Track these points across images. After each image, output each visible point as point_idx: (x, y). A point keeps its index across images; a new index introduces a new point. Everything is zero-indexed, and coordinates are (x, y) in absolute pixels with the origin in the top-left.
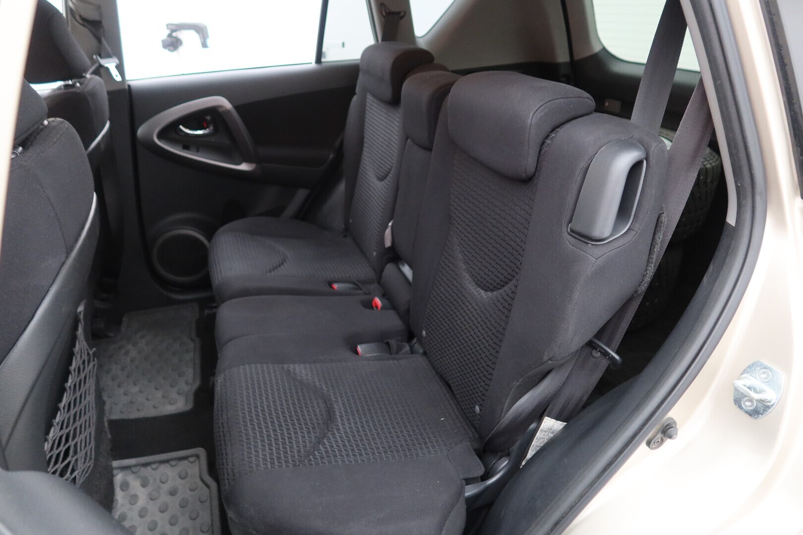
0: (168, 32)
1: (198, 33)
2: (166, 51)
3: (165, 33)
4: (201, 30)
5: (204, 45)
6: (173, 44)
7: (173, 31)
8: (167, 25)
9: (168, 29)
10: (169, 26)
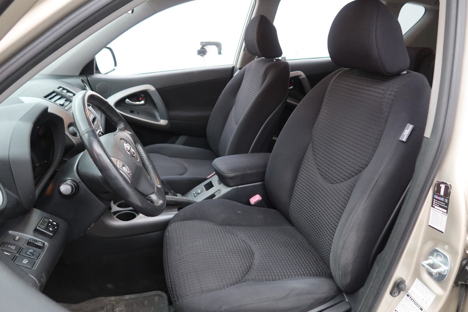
0: (201, 46)
1: (217, 47)
2: (199, 56)
3: (199, 47)
4: (218, 45)
5: (220, 53)
6: (202, 52)
7: (203, 46)
8: (201, 43)
9: (201, 45)
10: (202, 44)
